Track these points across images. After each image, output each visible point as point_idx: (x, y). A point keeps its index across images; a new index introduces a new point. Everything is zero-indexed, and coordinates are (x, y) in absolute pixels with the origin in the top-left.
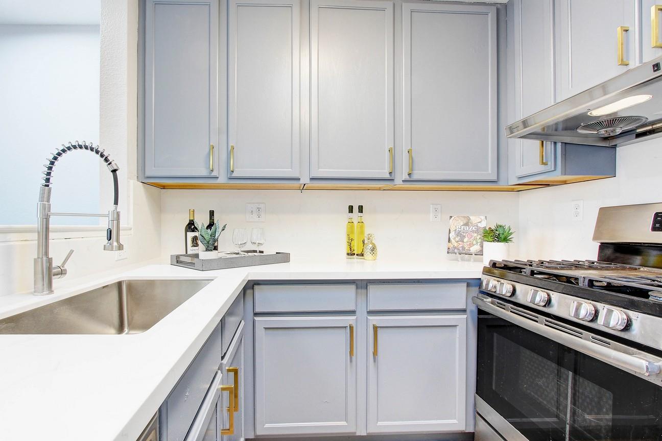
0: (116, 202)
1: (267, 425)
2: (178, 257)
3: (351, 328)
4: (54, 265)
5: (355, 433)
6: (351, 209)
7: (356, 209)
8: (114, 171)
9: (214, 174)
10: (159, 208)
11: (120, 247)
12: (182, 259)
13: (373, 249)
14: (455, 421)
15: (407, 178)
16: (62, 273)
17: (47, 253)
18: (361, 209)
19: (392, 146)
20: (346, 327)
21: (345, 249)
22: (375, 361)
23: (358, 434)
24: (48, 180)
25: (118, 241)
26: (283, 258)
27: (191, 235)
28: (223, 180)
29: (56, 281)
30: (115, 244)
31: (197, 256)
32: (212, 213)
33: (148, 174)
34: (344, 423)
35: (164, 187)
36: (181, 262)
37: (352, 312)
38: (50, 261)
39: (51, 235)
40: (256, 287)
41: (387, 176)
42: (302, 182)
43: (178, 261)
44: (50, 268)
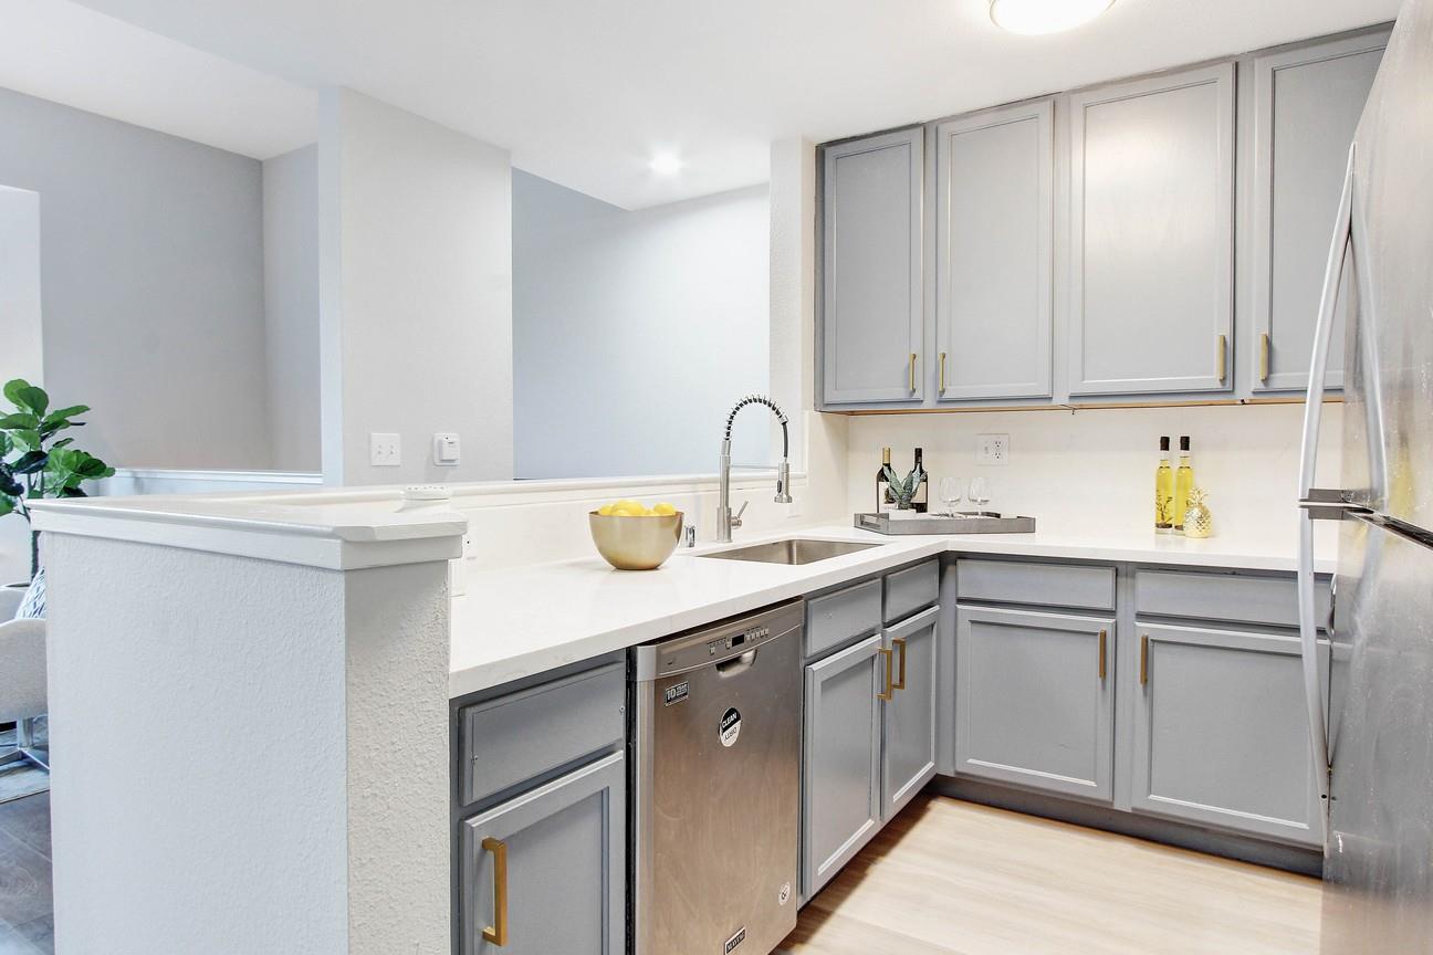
0: (786, 455)
1: (970, 761)
2: (862, 516)
3: (1104, 635)
4: (732, 516)
5: (1112, 804)
6: (1165, 444)
7: (1175, 443)
8: (784, 424)
9: (917, 395)
10: (844, 443)
11: (789, 500)
12: (867, 519)
13: (1204, 518)
14: (1304, 826)
15: (1261, 386)
16: (738, 524)
17: (727, 505)
18: (1185, 443)
19: (1227, 333)
20: (1096, 634)
21: (1152, 518)
22: (1145, 694)
23: (1117, 806)
24: (728, 434)
25: (787, 493)
26: (1026, 525)
27: (884, 485)
28: (929, 404)
29: (734, 530)
30: (785, 496)
31: (887, 516)
32: (919, 453)
33: (828, 399)
34: (1093, 784)
35: (852, 413)
36: (868, 524)
37: (1110, 613)
38: (729, 511)
39: (730, 485)
40: (959, 562)
41: (1217, 386)
42: (1056, 402)
43: (862, 522)
44: (729, 517)
